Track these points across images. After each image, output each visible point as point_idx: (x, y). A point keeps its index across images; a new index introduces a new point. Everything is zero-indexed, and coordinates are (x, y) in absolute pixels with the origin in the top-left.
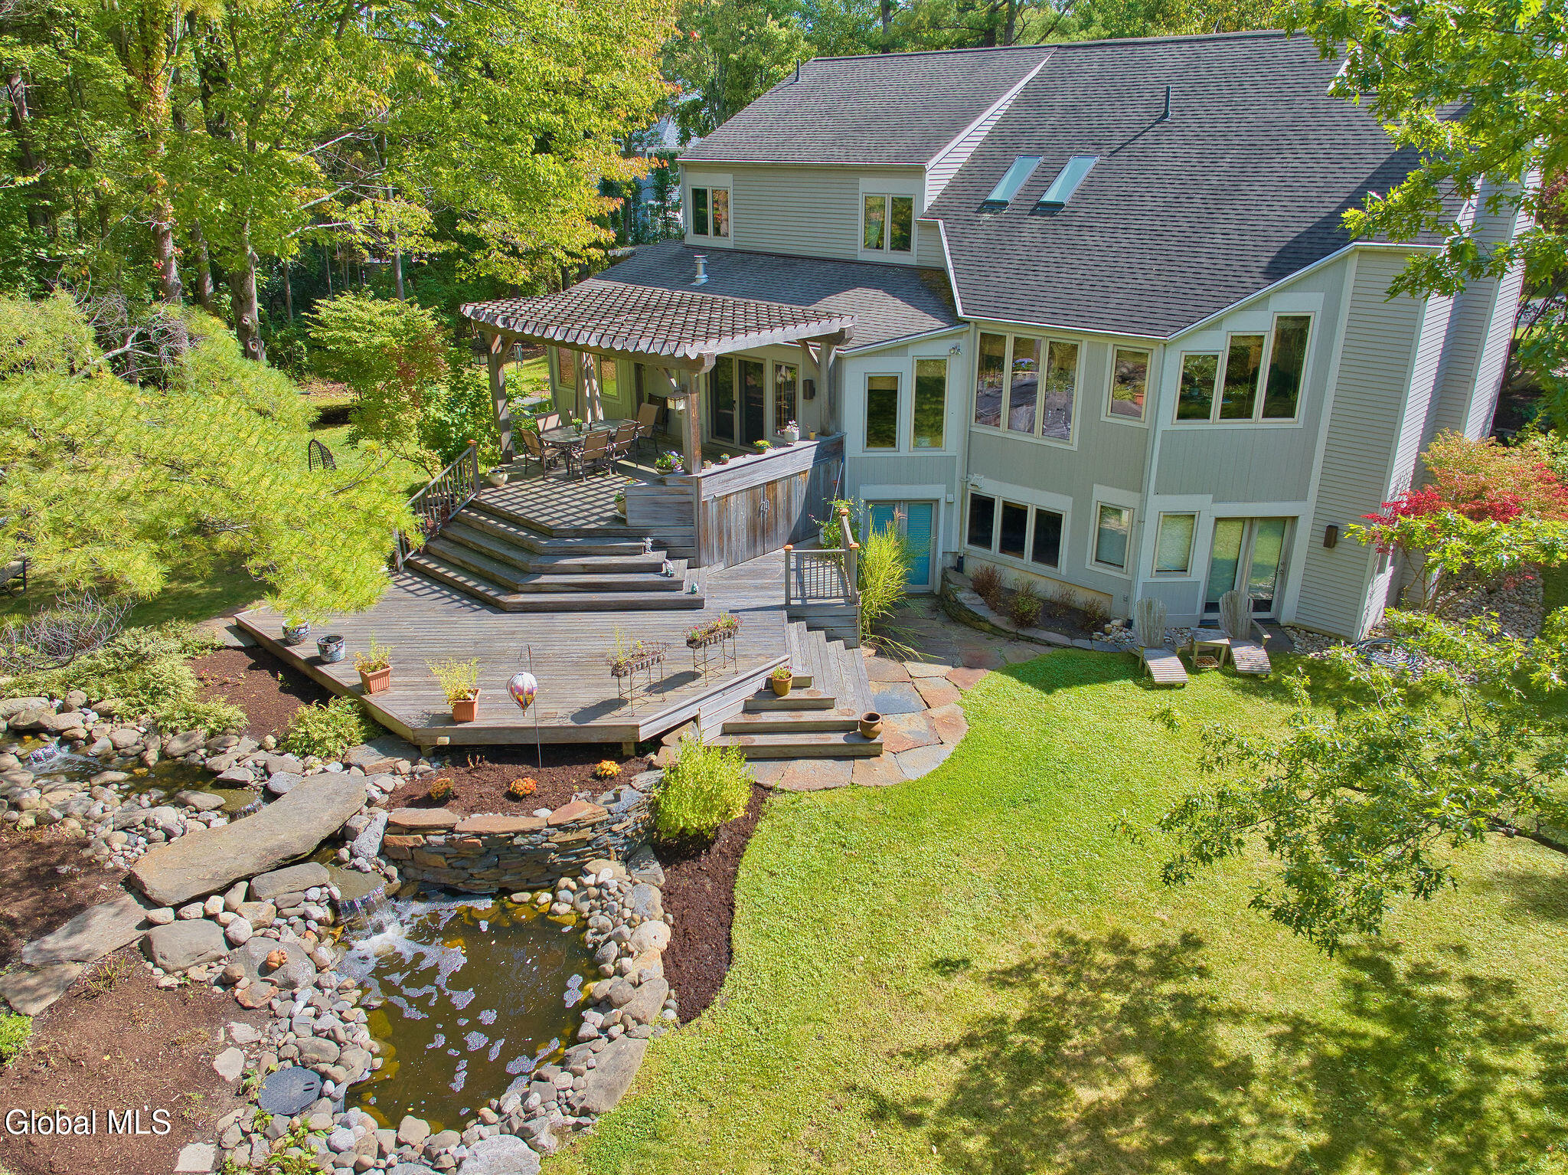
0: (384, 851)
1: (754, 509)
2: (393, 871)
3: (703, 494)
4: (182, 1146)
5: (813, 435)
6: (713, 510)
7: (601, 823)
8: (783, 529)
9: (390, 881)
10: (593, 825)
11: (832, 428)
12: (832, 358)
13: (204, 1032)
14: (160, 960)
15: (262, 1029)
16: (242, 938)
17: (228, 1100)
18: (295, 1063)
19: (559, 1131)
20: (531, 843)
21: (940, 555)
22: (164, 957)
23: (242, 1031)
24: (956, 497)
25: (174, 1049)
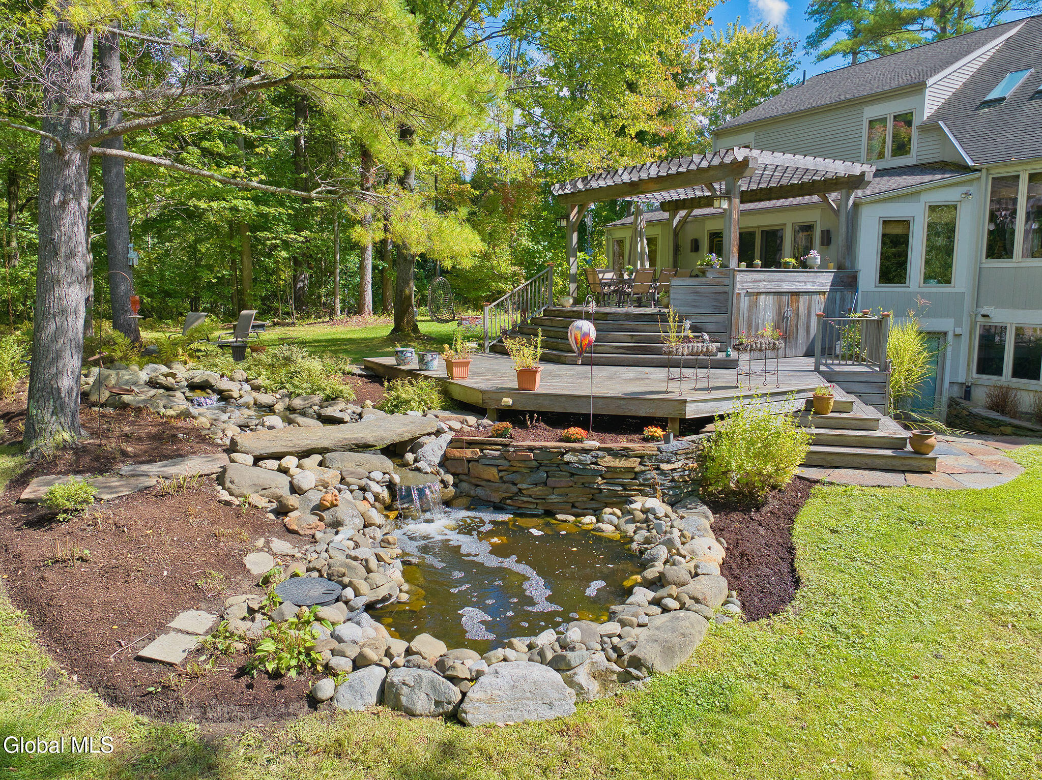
0: (445, 462)
1: (779, 313)
2: (450, 479)
3: (738, 286)
4: (184, 609)
5: (832, 265)
6: (745, 302)
7: (651, 457)
8: (802, 340)
9: (446, 487)
10: (642, 457)
11: (848, 264)
12: (851, 202)
13: (245, 535)
14: (228, 484)
15: (300, 548)
16: (305, 486)
17: (247, 587)
18: (321, 576)
19: (600, 675)
20: (580, 462)
21: (946, 385)
22: (232, 482)
23: (281, 545)
24: (964, 330)
25: (212, 541)
